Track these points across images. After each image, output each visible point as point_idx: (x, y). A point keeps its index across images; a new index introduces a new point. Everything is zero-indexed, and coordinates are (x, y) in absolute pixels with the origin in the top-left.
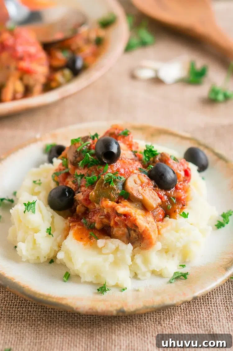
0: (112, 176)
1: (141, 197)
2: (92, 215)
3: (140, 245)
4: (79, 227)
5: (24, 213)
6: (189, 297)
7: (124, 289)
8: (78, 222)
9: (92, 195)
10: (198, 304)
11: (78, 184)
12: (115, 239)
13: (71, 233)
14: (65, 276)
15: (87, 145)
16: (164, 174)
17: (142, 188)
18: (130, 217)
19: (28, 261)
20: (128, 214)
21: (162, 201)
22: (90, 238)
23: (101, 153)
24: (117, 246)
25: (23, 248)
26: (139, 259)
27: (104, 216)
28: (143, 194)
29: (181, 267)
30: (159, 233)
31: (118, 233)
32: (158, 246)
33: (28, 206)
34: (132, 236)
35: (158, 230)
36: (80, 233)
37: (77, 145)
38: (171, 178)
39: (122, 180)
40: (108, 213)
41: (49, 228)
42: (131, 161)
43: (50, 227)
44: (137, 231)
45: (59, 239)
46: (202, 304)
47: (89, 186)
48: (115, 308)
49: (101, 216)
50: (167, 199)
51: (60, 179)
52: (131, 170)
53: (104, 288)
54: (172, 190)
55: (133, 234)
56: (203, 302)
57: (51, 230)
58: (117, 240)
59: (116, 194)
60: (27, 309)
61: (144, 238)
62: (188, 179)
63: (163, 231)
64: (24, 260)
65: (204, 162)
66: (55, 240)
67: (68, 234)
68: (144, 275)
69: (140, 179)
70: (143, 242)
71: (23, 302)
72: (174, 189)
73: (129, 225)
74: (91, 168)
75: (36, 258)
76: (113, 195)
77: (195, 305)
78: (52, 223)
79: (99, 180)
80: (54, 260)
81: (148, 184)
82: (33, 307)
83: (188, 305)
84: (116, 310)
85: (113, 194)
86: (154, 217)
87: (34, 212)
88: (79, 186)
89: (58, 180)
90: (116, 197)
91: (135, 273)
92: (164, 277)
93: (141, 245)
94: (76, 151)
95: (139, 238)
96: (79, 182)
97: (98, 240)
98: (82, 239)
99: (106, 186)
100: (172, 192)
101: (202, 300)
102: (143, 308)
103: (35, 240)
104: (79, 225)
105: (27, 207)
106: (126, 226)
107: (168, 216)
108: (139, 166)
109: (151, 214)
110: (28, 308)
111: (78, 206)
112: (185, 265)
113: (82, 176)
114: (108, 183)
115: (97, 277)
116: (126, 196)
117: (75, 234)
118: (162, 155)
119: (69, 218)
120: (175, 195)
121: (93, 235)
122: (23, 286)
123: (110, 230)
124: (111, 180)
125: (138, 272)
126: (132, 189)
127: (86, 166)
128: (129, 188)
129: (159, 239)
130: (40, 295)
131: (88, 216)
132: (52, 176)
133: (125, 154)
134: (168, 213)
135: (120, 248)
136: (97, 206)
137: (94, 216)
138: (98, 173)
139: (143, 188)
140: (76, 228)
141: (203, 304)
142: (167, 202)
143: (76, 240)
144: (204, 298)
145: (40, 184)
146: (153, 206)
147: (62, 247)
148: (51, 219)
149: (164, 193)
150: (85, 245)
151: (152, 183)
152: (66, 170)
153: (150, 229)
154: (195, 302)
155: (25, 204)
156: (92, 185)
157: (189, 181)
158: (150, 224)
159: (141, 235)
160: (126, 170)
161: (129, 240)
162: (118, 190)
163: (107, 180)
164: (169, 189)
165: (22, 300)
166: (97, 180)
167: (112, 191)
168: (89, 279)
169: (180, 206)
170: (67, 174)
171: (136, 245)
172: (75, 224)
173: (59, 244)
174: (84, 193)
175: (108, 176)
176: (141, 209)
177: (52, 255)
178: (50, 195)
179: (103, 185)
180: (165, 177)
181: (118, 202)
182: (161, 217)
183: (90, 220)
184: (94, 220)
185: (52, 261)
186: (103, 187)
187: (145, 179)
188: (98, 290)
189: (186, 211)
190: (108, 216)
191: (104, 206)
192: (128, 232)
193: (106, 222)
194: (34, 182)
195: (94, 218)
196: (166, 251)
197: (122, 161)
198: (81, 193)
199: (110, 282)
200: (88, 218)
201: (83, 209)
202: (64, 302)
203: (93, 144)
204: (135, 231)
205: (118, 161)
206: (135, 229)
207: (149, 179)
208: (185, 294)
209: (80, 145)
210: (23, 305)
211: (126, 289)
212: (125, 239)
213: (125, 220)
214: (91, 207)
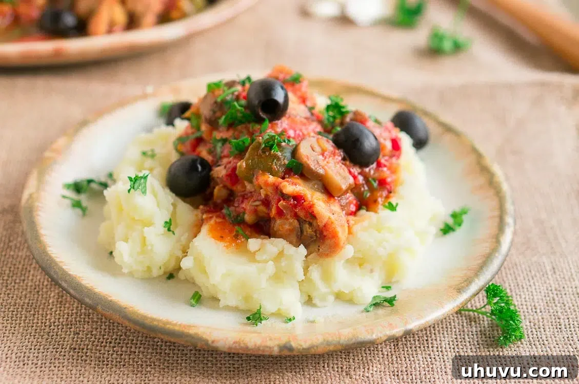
0: (275, 136)
1: (321, 171)
2: (240, 201)
3: (319, 250)
4: (219, 220)
5: (129, 192)
6: (398, 331)
7: (290, 319)
8: (216, 212)
9: (240, 166)
10: (411, 348)
11: (216, 154)
12: (278, 238)
13: (205, 229)
14: (193, 297)
15: (233, 93)
16: (360, 139)
17: (323, 158)
18: (303, 201)
19: (131, 274)
20: (300, 196)
21: (356, 184)
22: (236, 237)
23: (256, 102)
24: (281, 250)
25: (125, 252)
26: (315, 273)
27: (261, 201)
28: (326, 167)
29: (385, 289)
30: (350, 233)
31: (283, 228)
32: (348, 251)
33: (135, 181)
34: (305, 233)
35: (349, 227)
36: (219, 228)
37: (217, 93)
38: (370, 145)
39: (290, 144)
40: (267, 195)
41: (168, 221)
42: (305, 121)
43: (170, 219)
44: (315, 224)
45: (184, 239)
46: (417, 348)
47: (237, 155)
48: (277, 342)
49: (255, 201)
50: (364, 182)
51: (187, 147)
52: (305, 132)
53: (257, 316)
54: (371, 166)
55: (308, 230)
56: (419, 345)
57: (171, 225)
58: (281, 240)
59: (280, 166)
60: (129, 349)
61: (325, 236)
62: (397, 153)
63: (356, 228)
64: (125, 271)
65: (421, 134)
66: (179, 241)
67: (199, 231)
68: (323, 299)
69: (320, 146)
70: (323, 243)
71: (122, 337)
72: (374, 165)
73: (302, 214)
74: (239, 127)
75: (146, 269)
76: (275, 167)
77: (406, 349)
78: (174, 213)
79: (252, 143)
80: (174, 275)
81: (334, 154)
82: (138, 345)
83: (395, 348)
84: (279, 346)
85: (276, 165)
86: (343, 207)
87: (144, 192)
88: (218, 157)
89: (183, 149)
90: (281, 170)
91: (309, 296)
92: (356, 304)
93: (321, 250)
94: (216, 102)
95: (317, 237)
96: (219, 150)
97: (249, 240)
98: (222, 237)
99: (264, 152)
100: (371, 169)
101: (417, 343)
102: (322, 343)
103: (144, 239)
104: (218, 217)
105: (134, 183)
106: (296, 216)
107: (363, 209)
108: (319, 128)
109: (337, 201)
110: (131, 347)
111: (217, 188)
112: (390, 287)
113: (224, 141)
114: (268, 148)
115: (247, 298)
116: (298, 169)
117: (212, 230)
118: (356, 113)
119: (201, 207)
120: (377, 175)
121: (241, 232)
122: (125, 306)
123: (270, 226)
124: (274, 142)
125: (314, 295)
126: (308, 159)
127: (231, 125)
128: (303, 156)
129: (349, 241)
130: (154, 320)
131: (234, 203)
132: (174, 143)
133: (295, 109)
134: (364, 203)
135: (285, 252)
136: (249, 187)
137: (242, 202)
138: (251, 134)
139: (325, 158)
140: (212, 222)
141: (420, 347)
142: (363, 187)
143: (213, 239)
144: (421, 340)
145: (153, 156)
146: (341, 187)
147: (189, 251)
148: (171, 208)
149: (359, 170)
150: (227, 247)
151: (340, 154)
152: (198, 134)
153: (336, 223)
154: (405, 344)
155: (130, 179)
156: (241, 153)
157: (398, 157)
158: (336, 215)
159: (321, 232)
160: (298, 132)
161: (300, 239)
162: (284, 159)
163: (267, 142)
164: (367, 166)
165: (121, 336)
166: (250, 144)
167: (275, 161)
168: (232, 302)
169: (385, 193)
170: (199, 141)
171: (311, 248)
172: (211, 215)
173: (184, 247)
174: (227, 166)
175: (269, 135)
176: (322, 193)
177: (172, 265)
178: (170, 171)
179: (260, 151)
180: (361, 144)
181: (283, 178)
182: (353, 208)
183: (237, 209)
184: (243, 208)
185: (171, 276)
186: (260, 154)
187: (329, 146)
188: (248, 319)
189: (393, 201)
190: (266, 202)
191: (260, 183)
192: (299, 226)
193: (264, 212)
194: (144, 154)
195: (244, 205)
196: (360, 262)
197: (290, 119)
198: (223, 167)
199: (268, 307)
200: (234, 206)
201: (224, 193)
202: (192, 331)
203: (244, 90)
204: (311, 224)
205: (284, 119)
206: (311, 221)
207: (334, 148)
208: (391, 324)
209: (221, 92)
210: (122, 342)
211: (294, 319)
212: (294, 240)
213: (295, 206)
214: (238, 188)
